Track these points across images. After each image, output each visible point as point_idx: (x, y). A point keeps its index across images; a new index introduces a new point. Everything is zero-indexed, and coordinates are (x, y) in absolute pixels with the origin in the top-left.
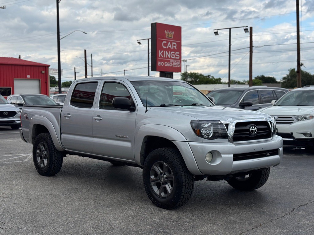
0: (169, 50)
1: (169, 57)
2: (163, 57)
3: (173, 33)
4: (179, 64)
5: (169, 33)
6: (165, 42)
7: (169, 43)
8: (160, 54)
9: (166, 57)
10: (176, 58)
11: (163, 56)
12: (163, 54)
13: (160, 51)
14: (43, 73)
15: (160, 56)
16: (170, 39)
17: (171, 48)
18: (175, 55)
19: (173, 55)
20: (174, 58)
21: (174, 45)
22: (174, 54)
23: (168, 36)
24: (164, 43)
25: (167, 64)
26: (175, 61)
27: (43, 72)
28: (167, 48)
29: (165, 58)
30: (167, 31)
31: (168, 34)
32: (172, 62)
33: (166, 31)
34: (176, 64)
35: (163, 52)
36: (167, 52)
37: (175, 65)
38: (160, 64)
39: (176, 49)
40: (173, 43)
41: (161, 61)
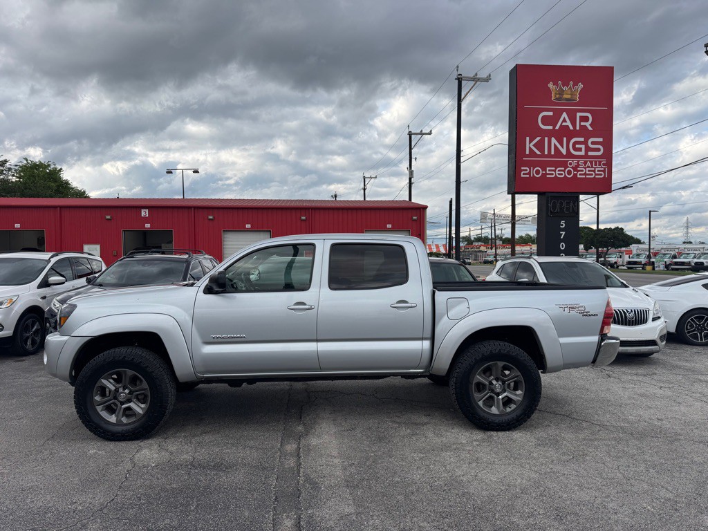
0: (563, 134)
1: (564, 151)
2: (538, 153)
3: (581, 86)
4: (604, 171)
5: (565, 88)
6: (551, 114)
7: (565, 115)
8: (530, 145)
9: (553, 153)
10: (590, 153)
11: (542, 150)
12: (540, 146)
13: (528, 139)
14: (415, 220)
15: (527, 152)
16: (570, 102)
17: (571, 128)
18: (586, 147)
19: (577, 146)
20: (583, 153)
21: (585, 119)
22: (585, 143)
23: (558, 96)
24: (544, 117)
25: (555, 171)
26: (585, 163)
27: (415, 218)
28: (557, 128)
29: (549, 155)
30: (556, 84)
31: (561, 92)
32: (573, 164)
33: (551, 85)
34: (587, 171)
35: (542, 141)
36: (554, 140)
37: (585, 174)
38: (529, 173)
39: (590, 128)
40: (579, 115)
41: (531, 164)
